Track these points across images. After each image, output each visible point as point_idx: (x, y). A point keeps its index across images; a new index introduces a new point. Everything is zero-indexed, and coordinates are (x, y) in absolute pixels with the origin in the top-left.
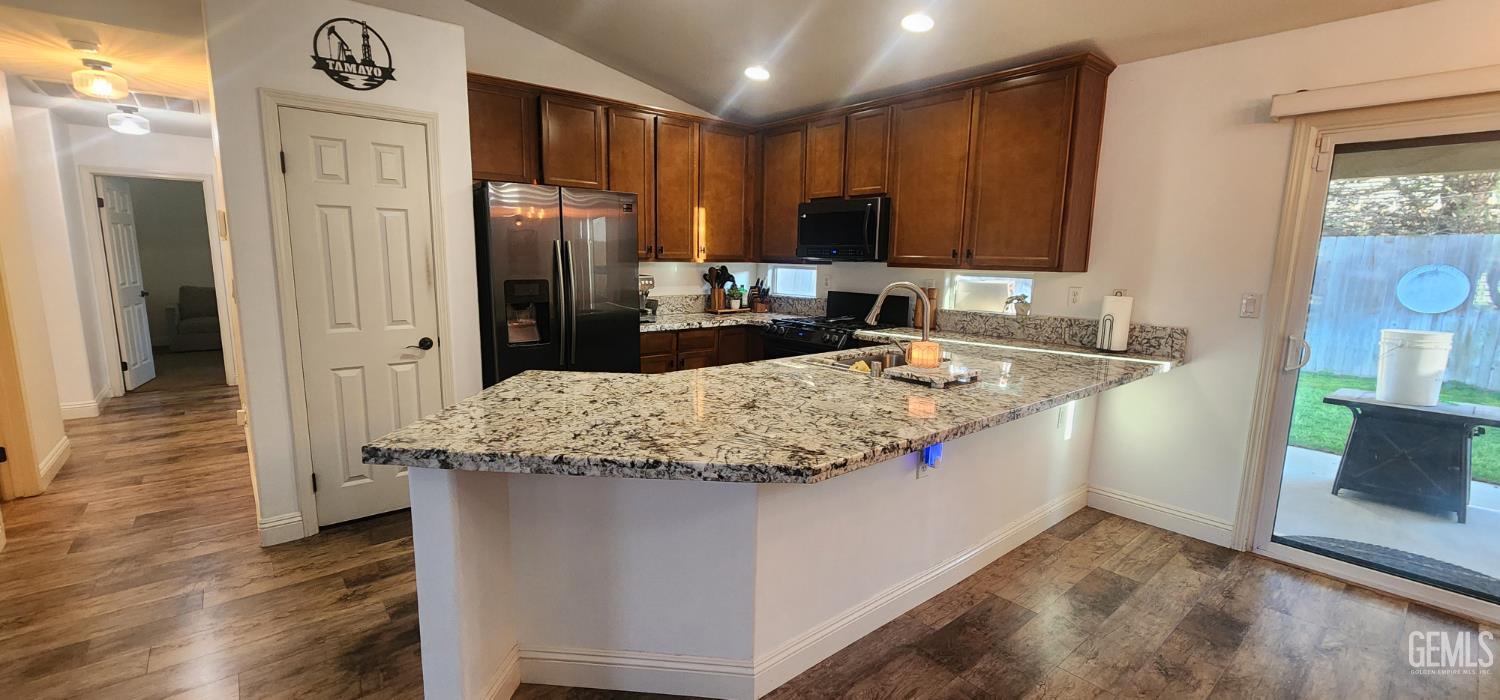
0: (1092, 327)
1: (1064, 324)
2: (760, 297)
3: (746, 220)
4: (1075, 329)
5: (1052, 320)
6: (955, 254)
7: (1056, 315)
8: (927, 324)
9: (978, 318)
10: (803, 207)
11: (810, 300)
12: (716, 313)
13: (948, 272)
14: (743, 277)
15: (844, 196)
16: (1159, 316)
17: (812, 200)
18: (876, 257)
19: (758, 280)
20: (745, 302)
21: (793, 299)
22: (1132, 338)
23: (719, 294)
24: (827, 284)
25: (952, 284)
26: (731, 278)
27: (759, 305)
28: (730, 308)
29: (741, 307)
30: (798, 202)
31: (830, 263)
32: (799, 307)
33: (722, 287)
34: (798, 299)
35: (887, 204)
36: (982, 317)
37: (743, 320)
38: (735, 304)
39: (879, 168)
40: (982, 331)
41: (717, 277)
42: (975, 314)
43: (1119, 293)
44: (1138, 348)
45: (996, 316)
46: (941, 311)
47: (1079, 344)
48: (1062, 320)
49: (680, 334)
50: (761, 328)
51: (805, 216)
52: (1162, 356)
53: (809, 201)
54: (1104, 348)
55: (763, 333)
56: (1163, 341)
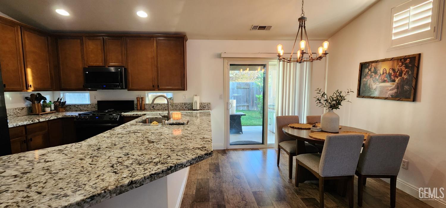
0: (192, 104)
1: (183, 105)
2: (60, 106)
3: (51, 74)
4: (186, 105)
5: (180, 104)
6: (153, 86)
7: (180, 102)
8: (139, 108)
9: (159, 105)
10: (85, 69)
11: (88, 105)
12: (38, 115)
13: (146, 92)
14: (49, 96)
15: (105, 66)
16: (205, 101)
17: (88, 66)
18: (124, 88)
19: (59, 98)
20: (53, 108)
21: (78, 105)
22: (200, 106)
23: (38, 106)
24: (95, 98)
25: (148, 96)
26: (45, 99)
27: (61, 109)
28: (44, 111)
29: (51, 111)
30: (81, 66)
31: (96, 90)
32: (81, 108)
33: (39, 102)
34: (81, 105)
35: (126, 70)
36: (160, 104)
37: (53, 117)
38: (48, 110)
39: (120, 58)
40: (160, 109)
41: (36, 98)
42: (158, 104)
43: (196, 95)
44: (201, 108)
45: (164, 104)
46: (146, 104)
47: (188, 109)
48: (183, 103)
49: (28, 127)
50: (72, 118)
51: (87, 72)
52: (206, 110)
53: (87, 67)
54: (196, 109)
55: (75, 120)
56: (206, 106)
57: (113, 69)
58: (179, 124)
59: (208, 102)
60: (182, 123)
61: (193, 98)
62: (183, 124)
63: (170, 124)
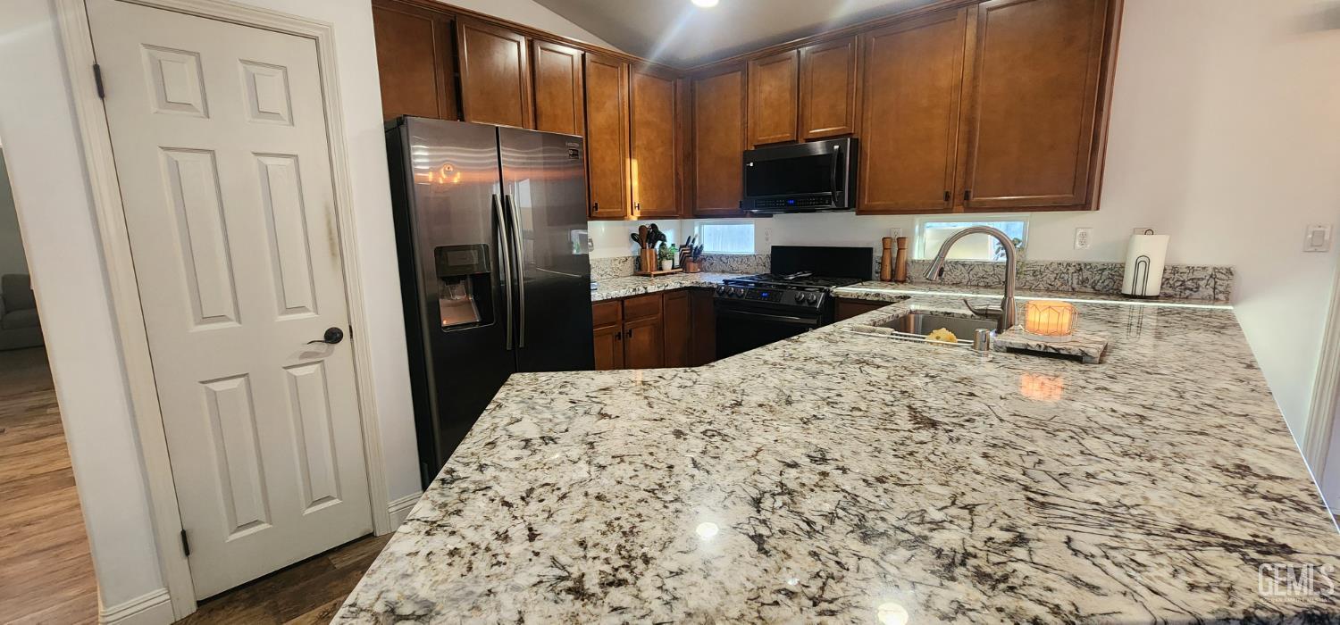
0: (1117, 272)
1: (1072, 270)
2: (691, 256)
3: (677, 174)
4: (1086, 274)
5: (1055, 266)
6: (947, 197)
7: (1060, 259)
8: (888, 275)
9: (960, 267)
10: (747, 156)
11: (748, 257)
12: (649, 275)
13: (918, 218)
14: (672, 232)
15: (797, 141)
16: (1198, 254)
17: (755, 146)
18: (846, 206)
19: (689, 238)
20: (677, 263)
21: (727, 257)
22: (1165, 281)
23: (651, 255)
24: (767, 239)
25: (921, 232)
26: (662, 238)
27: (692, 265)
28: (661, 269)
29: (673, 268)
30: (738, 149)
31: (771, 216)
32: (735, 265)
33: (653, 247)
34: (733, 257)
35: (856, 144)
36: (964, 265)
37: (672, 283)
38: (667, 265)
39: (844, 106)
40: (965, 281)
41: (649, 237)
42: (956, 263)
43: (1149, 231)
44: (1170, 291)
45: (984, 264)
46: (913, 262)
47: (1090, 290)
48: (1069, 265)
50: (710, 290)
51: (751, 165)
52: (1203, 300)
53: (753, 148)
54: (1139, 293)
55: (716, 295)
56: (1202, 283)
57: (819, 148)
58: (1056, 355)
59: (1222, 262)
60: (1075, 351)
61: (1127, 245)
62: (1078, 359)
63: (1011, 350)
